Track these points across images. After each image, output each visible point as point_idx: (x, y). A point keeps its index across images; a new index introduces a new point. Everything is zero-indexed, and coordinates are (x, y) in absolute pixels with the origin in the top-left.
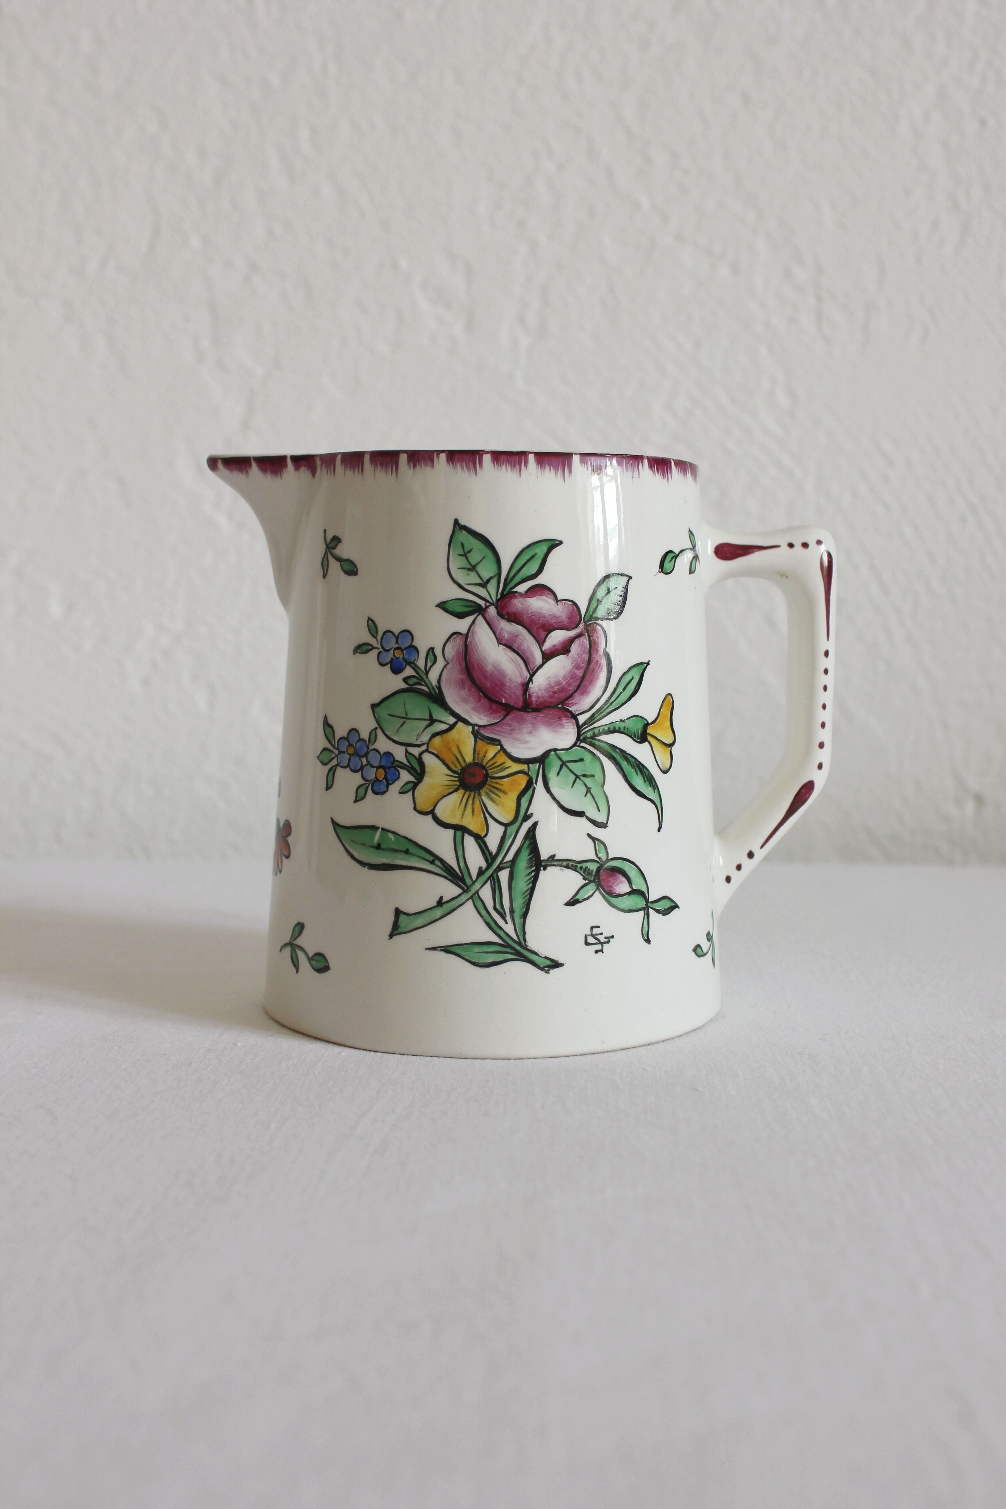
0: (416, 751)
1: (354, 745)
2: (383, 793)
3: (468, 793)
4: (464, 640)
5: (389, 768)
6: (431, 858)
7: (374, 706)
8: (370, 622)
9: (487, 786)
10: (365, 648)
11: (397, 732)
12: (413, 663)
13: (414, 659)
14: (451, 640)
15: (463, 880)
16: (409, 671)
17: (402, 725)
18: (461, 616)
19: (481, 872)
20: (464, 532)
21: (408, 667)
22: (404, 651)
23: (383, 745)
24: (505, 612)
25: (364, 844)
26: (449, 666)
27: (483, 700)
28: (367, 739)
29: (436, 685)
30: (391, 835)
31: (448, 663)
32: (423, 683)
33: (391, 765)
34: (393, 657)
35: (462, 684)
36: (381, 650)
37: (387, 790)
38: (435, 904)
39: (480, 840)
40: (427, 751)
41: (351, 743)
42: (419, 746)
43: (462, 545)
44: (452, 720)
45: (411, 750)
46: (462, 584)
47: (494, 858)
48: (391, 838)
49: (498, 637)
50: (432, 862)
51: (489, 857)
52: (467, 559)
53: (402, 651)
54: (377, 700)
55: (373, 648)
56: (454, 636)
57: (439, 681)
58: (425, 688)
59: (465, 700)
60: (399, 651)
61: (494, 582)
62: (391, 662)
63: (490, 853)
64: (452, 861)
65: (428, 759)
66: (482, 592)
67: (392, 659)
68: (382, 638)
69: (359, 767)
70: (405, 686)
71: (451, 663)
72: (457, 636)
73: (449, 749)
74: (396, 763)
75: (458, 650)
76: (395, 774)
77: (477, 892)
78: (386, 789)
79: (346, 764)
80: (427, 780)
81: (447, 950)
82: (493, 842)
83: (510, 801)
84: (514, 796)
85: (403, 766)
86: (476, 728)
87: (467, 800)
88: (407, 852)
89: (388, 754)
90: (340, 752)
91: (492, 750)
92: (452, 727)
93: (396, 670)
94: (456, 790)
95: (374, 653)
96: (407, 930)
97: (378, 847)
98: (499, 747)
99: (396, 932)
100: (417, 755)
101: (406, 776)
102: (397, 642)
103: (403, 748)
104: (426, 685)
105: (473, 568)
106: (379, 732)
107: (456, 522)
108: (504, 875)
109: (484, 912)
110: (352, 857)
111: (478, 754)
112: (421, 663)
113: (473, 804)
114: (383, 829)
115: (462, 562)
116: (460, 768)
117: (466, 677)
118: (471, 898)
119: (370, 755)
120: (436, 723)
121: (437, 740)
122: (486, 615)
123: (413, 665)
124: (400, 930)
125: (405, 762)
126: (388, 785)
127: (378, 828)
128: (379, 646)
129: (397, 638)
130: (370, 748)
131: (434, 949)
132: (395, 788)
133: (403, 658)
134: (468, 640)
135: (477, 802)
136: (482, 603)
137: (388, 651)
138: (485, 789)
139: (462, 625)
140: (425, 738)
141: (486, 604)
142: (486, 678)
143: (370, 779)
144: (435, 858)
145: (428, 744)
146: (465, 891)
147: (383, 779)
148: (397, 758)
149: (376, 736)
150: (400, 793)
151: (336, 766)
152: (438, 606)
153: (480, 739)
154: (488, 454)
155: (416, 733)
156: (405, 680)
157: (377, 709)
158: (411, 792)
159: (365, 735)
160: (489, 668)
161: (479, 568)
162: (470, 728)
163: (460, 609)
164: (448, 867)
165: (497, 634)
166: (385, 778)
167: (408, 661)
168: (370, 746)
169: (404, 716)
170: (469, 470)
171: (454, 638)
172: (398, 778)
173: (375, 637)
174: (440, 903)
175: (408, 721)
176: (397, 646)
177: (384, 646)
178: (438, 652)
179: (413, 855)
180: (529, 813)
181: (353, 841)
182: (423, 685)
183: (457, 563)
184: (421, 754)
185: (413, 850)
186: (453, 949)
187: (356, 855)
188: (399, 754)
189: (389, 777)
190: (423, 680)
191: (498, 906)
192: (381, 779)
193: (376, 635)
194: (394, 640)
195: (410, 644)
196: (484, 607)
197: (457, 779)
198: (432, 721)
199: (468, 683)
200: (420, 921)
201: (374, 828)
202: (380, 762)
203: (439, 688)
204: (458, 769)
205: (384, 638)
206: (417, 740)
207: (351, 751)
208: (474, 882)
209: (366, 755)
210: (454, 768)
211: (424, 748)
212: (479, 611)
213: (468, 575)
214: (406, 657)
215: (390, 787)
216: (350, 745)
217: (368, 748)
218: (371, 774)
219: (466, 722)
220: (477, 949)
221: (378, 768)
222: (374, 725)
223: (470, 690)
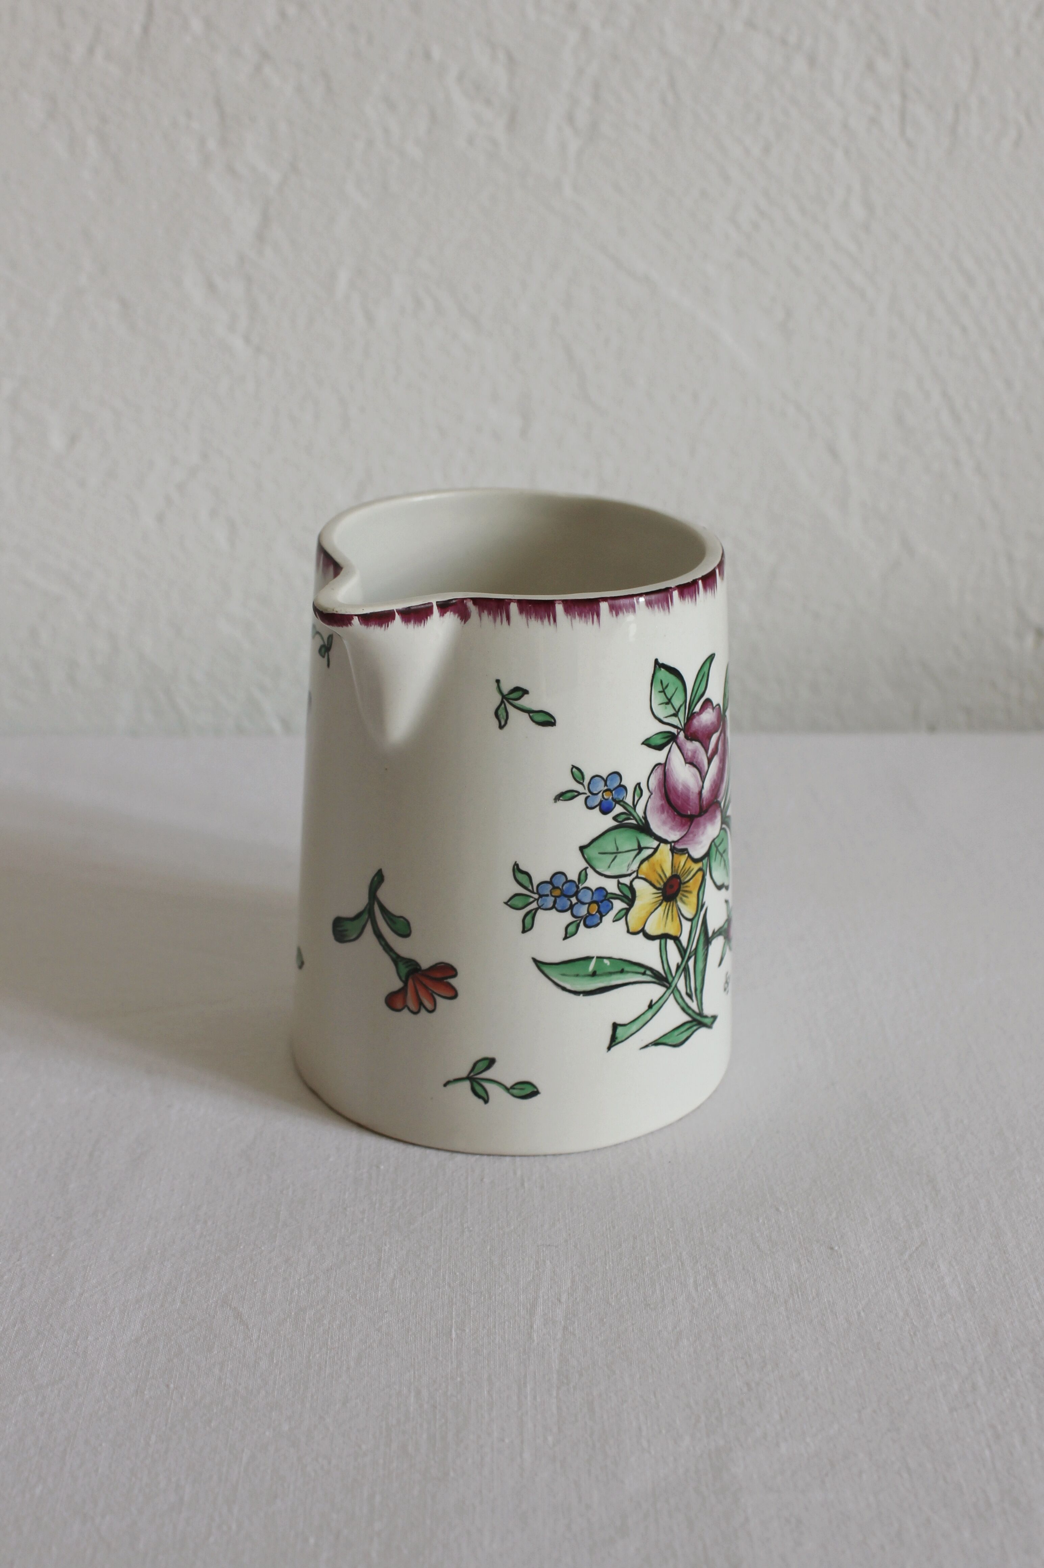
0: (626, 881)
1: (561, 887)
2: (597, 925)
3: (669, 903)
4: (663, 769)
5: (602, 902)
6: (642, 970)
7: (582, 849)
8: (574, 770)
9: (681, 892)
10: (569, 795)
11: (609, 867)
12: (622, 801)
13: (623, 797)
14: (654, 772)
15: (666, 979)
16: (618, 809)
17: (613, 860)
18: (660, 748)
19: (678, 967)
20: (662, 669)
21: (617, 806)
22: (613, 792)
23: (594, 881)
24: (689, 733)
25: (577, 975)
26: (652, 796)
27: (678, 818)
28: (576, 880)
29: (643, 817)
30: (606, 962)
31: (652, 794)
32: (632, 817)
33: (603, 898)
34: (602, 799)
35: (662, 809)
36: (589, 794)
37: (601, 921)
38: (646, 1008)
39: (676, 939)
40: (637, 877)
41: (556, 885)
42: (630, 875)
43: (661, 682)
44: (655, 843)
45: (622, 880)
46: (661, 717)
47: (685, 951)
48: (606, 964)
49: (685, 757)
50: (644, 974)
51: (682, 951)
52: (665, 694)
53: (611, 791)
54: (585, 842)
55: (579, 794)
56: (657, 767)
57: (645, 813)
58: (633, 822)
59: (664, 823)
60: (609, 793)
61: (682, 709)
62: (600, 804)
63: (683, 948)
64: (658, 967)
65: (639, 885)
66: (674, 721)
67: (601, 801)
68: (589, 783)
69: (568, 906)
70: (615, 823)
71: (654, 794)
72: (658, 767)
73: (655, 870)
74: (609, 896)
75: (659, 780)
76: (608, 906)
77: (676, 986)
78: (599, 921)
79: (551, 905)
80: (637, 903)
81: (656, 1043)
82: (684, 940)
83: (693, 899)
84: (695, 893)
85: (616, 897)
86: (673, 844)
87: (669, 909)
88: (622, 971)
89: (601, 889)
90: (541, 896)
91: (683, 858)
92: (656, 850)
93: (605, 811)
94: (660, 905)
95: (581, 798)
96: (624, 1038)
97: (594, 974)
98: (687, 855)
99: (614, 1044)
100: (628, 884)
101: (618, 905)
102: (606, 785)
103: (615, 881)
104: (635, 818)
105: (669, 702)
106: (590, 871)
107: (656, 661)
108: (691, 963)
109: (680, 1000)
110: (564, 989)
111: (675, 867)
112: (629, 800)
113: (672, 912)
114: (598, 957)
115: (661, 698)
116: (662, 884)
117: (665, 802)
118: (672, 992)
119: (580, 894)
120: (644, 850)
121: (645, 865)
122: (678, 741)
123: (622, 803)
124: (617, 1041)
125: (618, 892)
126: (602, 916)
127: (593, 958)
128: (587, 791)
129: (606, 781)
130: (581, 887)
131: (647, 1046)
132: (608, 918)
133: (612, 798)
134: (666, 768)
135: (675, 909)
136: (674, 731)
137: (597, 794)
138: (680, 895)
139: (660, 756)
140: (634, 867)
141: (678, 731)
142: (678, 797)
143: (581, 915)
144: (645, 969)
145: (637, 871)
146: (668, 988)
147: (596, 913)
148: (609, 891)
149: (586, 875)
150: (614, 921)
151: (536, 910)
152: (643, 743)
153: (676, 853)
154: (676, 590)
155: (627, 864)
156: (615, 818)
157: (586, 851)
158: (624, 918)
159: (573, 876)
160: (680, 788)
161: (673, 701)
162: (669, 846)
163: (659, 741)
164: (657, 973)
165: (685, 755)
166: (599, 911)
167: (617, 800)
168: (580, 885)
169: (615, 851)
170: (664, 609)
171: (656, 770)
172: (612, 908)
173: (582, 784)
174: (651, 1006)
175: (619, 855)
176: (606, 788)
177: (592, 790)
178: (644, 786)
179: (628, 972)
180: (703, 902)
181: (563, 975)
182: (631, 819)
183: (658, 698)
184: (631, 882)
185: (628, 968)
186: (660, 1041)
187: (568, 987)
188: (611, 886)
189: (602, 910)
190: (631, 814)
191: (688, 991)
192: (594, 913)
193: (582, 782)
194: (603, 783)
195: (618, 784)
196: (676, 734)
197: (660, 894)
198: (640, 849)
199: (667, 807)
200: (634, 1027)
201: (588, 959)
202: (592, 898)
203: (645, 818)
204: (660, 885)
205: (592, 782)
206: (628, 870)
207: (557, 893)
208: (674, 978)
209: (576, 894)
210: (658, 886)
211: (634, 875)
212: (672, 738)
213: (666, 708)
214: (615, 796)
215: (604, 919)
216: (555, 888)
217: (578, 887)
218: (583, 911)
219: (665, 842)
220: (676, 1033)
221: (590, 904)
222: (585, 865)
223: (668, 812)
